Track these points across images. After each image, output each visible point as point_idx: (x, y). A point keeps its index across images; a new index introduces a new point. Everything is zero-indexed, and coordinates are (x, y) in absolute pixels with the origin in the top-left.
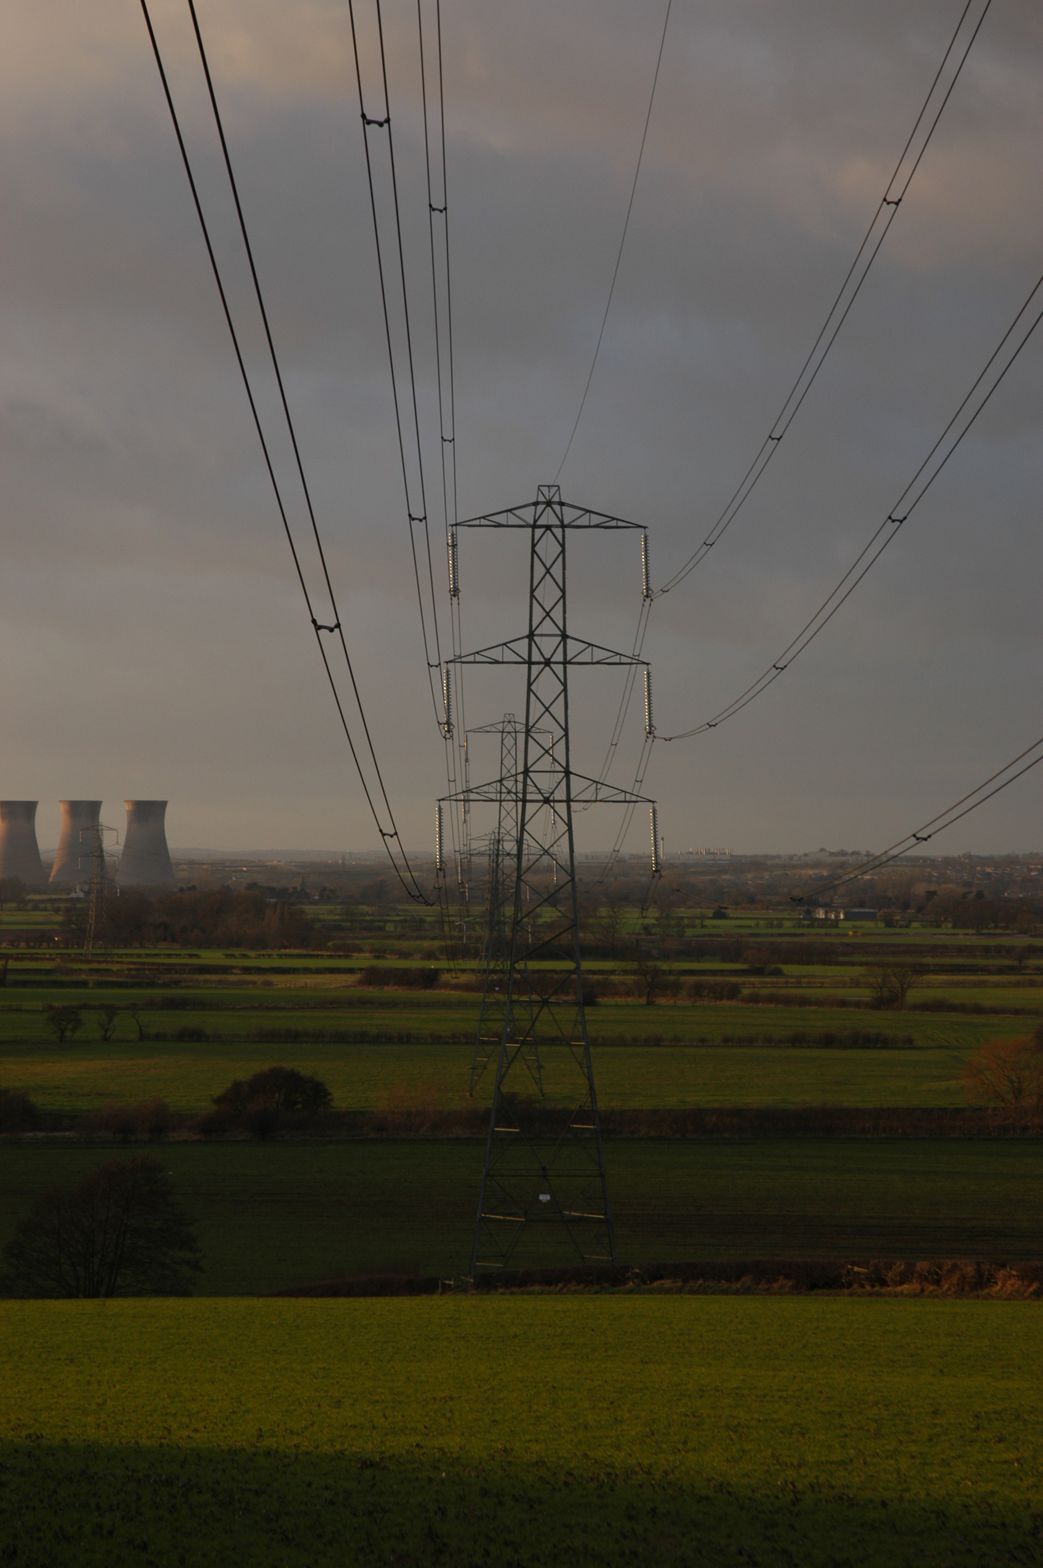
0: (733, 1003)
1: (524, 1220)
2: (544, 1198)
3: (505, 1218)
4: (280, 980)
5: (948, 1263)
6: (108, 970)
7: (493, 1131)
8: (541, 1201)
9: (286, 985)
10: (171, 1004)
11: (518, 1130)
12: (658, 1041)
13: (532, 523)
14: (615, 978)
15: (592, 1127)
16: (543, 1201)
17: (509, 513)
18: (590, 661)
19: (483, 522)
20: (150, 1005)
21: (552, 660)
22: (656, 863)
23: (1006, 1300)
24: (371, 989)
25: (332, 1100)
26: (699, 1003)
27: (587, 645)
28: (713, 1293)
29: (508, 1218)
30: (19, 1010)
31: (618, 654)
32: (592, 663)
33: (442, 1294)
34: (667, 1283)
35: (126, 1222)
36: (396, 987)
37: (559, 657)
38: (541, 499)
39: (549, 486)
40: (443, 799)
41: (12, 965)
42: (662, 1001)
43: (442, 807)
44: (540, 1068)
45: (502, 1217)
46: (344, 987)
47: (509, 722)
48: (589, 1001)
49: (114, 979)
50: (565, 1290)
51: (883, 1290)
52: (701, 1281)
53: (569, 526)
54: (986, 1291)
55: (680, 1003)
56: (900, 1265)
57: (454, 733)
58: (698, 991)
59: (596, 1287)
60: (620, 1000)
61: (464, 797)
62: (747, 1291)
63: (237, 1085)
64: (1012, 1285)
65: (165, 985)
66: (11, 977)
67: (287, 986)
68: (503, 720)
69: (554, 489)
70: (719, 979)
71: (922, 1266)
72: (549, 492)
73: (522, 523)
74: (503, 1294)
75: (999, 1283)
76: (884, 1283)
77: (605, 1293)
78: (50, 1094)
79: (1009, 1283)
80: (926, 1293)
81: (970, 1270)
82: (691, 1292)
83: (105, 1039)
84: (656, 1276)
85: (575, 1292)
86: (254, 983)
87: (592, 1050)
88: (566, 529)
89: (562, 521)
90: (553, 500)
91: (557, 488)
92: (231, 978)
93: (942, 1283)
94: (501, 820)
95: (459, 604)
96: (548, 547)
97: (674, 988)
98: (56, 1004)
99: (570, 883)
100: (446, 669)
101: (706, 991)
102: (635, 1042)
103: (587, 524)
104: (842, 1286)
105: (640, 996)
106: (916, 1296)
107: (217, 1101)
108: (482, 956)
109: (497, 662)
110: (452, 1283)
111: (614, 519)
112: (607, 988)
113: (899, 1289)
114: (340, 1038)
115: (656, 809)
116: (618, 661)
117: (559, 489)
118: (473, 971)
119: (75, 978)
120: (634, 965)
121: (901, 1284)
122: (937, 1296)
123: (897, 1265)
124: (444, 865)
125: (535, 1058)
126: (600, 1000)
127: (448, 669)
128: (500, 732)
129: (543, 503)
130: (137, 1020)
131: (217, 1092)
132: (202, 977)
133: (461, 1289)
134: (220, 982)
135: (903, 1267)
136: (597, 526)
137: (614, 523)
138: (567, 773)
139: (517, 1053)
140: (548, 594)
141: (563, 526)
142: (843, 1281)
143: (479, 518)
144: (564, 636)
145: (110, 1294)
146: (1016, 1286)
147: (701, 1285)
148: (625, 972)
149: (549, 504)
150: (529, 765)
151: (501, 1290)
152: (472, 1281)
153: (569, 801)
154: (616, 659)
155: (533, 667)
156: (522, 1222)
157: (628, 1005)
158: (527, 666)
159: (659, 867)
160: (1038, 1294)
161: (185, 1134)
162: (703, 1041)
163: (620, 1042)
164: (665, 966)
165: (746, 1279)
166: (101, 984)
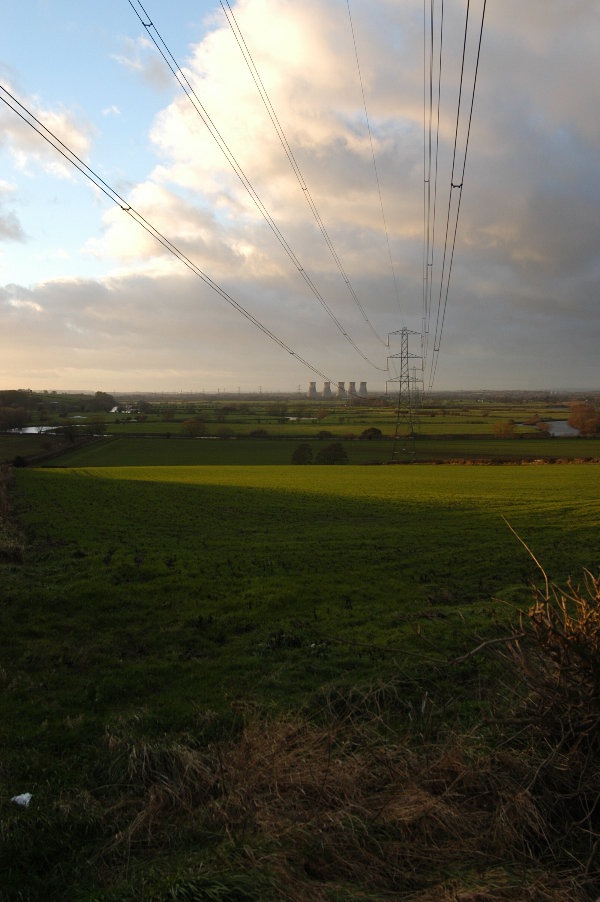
0: (459, 416)
1: (400, 453)
2: (404, 449)
4: (381, 413)
5: (460, 460)
6: (352, 411)
7: (396, 438)
10: (361, 417)
11: (399, 438)
12: (443, 423)
14: (439, 412)
15: (412, 437)
17: (398, 332)
20: (358, 417)
24: (396, 414)
25: (382, 433)
27: (411, 354)
30: (335, 418)
32: (412, 357)
36: (401, 414)
37: (407, 356)
38: (403, 329)
41: (336, 410)
42: (446, 416)
45: (397, 453)
46: (392, 414)
48: (433, 416)
50: (400, 465)
51: (449, 464)
52: (422, 463)
54: (465, 464)
55: (449, 416)
56: (452, 460)
58: (453, 414)
59: (405, 464)
60: (439, 416)
62: (428, 465)
63: (366, 431)
65: (362, 414)
66: (335, 412)
70: (457, 412)
71: (456, 460)
73: (400, 334)
74: (391, 465)
79: (469, 463)
81: (463, 461)
82: (420, 465)
83: (349, 423)
89: (407, 333)
91: (406, 327)
92: (373, 412)
93: (459, 463)
96: (405, 338)
97: (449, 414)
98: (341, 417)
99: (409, 395)
102: (439, 423)
104: (443, 464)
105: (443, 415)
106: (454, 465)
111: (416, 333)
112: (437, 414)
114: (388, 423)
119: (346, 412)
120: (441, 410)
125: (420, 426)
126: (436, 416)
130: (355, 420)
131: (362, 432)
132: (368, 412)
133: (385, 464)
136: (413, 334)
138: (408, 376)
140: (405, 346)
143: (393, 333)
144: (407, 353)
150: (402, 375)
153: (408, 381)
160: (473, 465)
161: (357, 439)
162: (451, 423)
163: (436, 423)
164: (447, 410)
165: (428, 463)
166: (350, 413)
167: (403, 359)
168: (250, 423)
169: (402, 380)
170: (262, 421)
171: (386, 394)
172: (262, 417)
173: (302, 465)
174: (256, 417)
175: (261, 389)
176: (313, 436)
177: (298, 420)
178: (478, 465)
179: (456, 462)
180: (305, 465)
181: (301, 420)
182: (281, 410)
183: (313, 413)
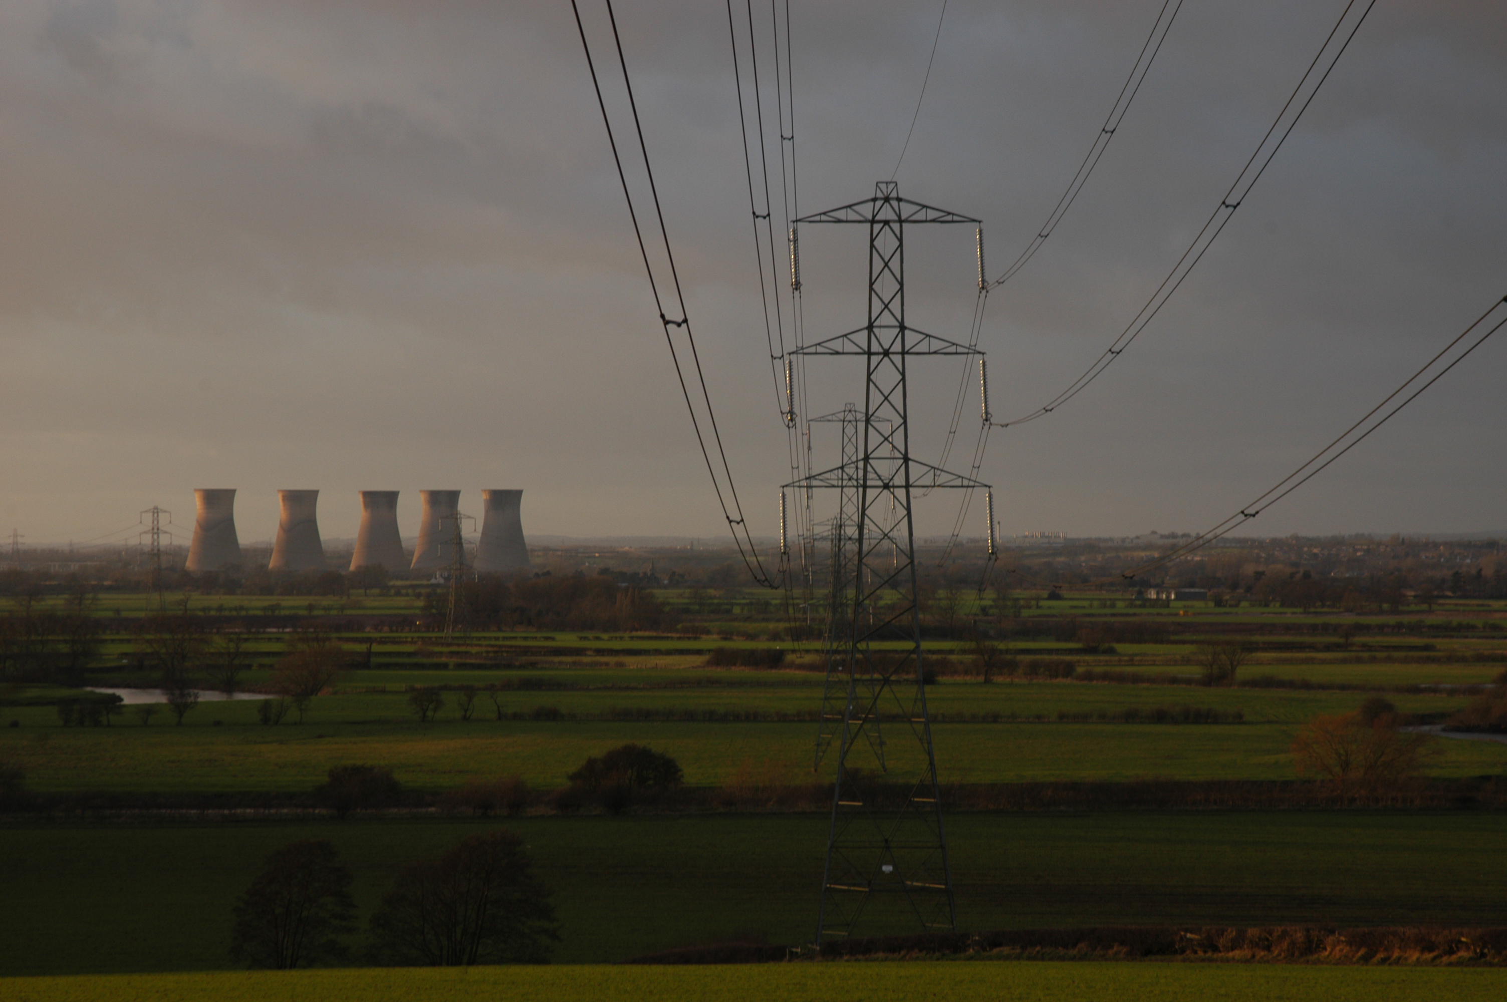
0: (1068, 681)
1: (867, 890)
2: (887, 868)
3: (850, 888)
4: (631, 662)
5: (1278, 930)
6: (467, 653)
7: (837, 805)
8: (883, 872)
9: (637, 666)
10: (528, 685)
11: (860, 804)
12: (995, 718)
13: (870, 218)
14: (953, 658)
15: (932, 800)
16: (886, 872)
17: (848, 209)
18: (927, 351)
19: (824, 218)
20: (508, 686)
21: (891, 350)
22: (993, 546)
23: (1334, 964)
24: (719, 669)
25: (682, 776)
26: (1035, 681)
27: (924, 336)
28: (1051, 959)
29: (852, 888)
30: (383, 691)
31: (954, 344)
32: (929, 353)
33: (790, 961)
34: (1006, 950)
35: (486, 893)
36: (743, 668)
37: (897, 347)
38: (879, 195)
39: (887, 183)
40: (786, 486)
41: (375, 648)
42: (999, 679)
43: (785, 493)
44: (882, 744)
45: (845, 888)
46: (693, 667)
47: (850, 411)
48: (929, 679)
49: (473, 661)
50: (907, 957)
51: (1215, 956)
52: (1038, 948)
53: (906, 221)
54: (1316, 956)
55: (1016, 681)
56: (1232, 931)
57: (796, 421)
58: (1033, 669)
59: (937, 954)
60: (959, 679)
61: (807, 484)
62: (1082, 958)
63: (591, 762)
64: (1341, 950)
65: (522, 667)
66: (374, 660)
67: (639, 666)
68: (844, 409)
69: (892, 186)
70: (1054, 657)
72: (887, 188)
73: (861, 218)
74: (847, 961)
75: (1329, 949)
76: (1216, 949)
77: (947, 960)
78: (413, 772)
79: (1338, 948)
80: (1257, 958)
81: (1300, 936)
82: (1030, 958)
83: (465, 719)
84: (995, 944)
85: (917, 959)
86: (607, 664)
87: (933, 727)
88: (904, 225)
89: (899, 216)
90: (891, 196)
91: (894, 184)
92: (585, 659)
93: (1273, 948)
94: (843, 505)
95: (800, 297)
96: (886, 242)
97: (1012, 667)
98: (418, 685)
99: (910, 566)
100: (789, 360)
101: (1042, 670)
103: (924, 219)
104: (1175, 952)
105: (978, 674)
106: (1247, 961)
107: (573, 777)
108: (826, 637)
109: (837, 353)
110: (799, 950)
111: (949, 214)
112: (945, 667)
113: (1231, 954)
114: (690, 716)
115: (992, 493)
116: (955, 351)
117: (896, 185)
118: (817, 651)
119: (436, 660)
120: (970, 645)
121: (1232, 950)
122: (1268, 962)
123: (1229, 930)
124: (788, 549)
125: (876, 734)
126: (940, 679)
127: (790, 360)
128: (841, 420)
129: (881, 199)
130: (495, 701)
131: (570, 769)
132: (556, 659)
133: (808, 956)
134: (574, 663)
135: (1234, 933)
136: (934, 221)
137: (949, 218)
138: (906, 459)
139: (859, 729)
140: (887, 286)
141: (901, 221)
142: (1177, 947)
143: (820, 214)
144: (902, 328)
145: (472, 962)
146: (1345, 951)
147: (1038, 952)
148: (964, 652)
149: (887, 199)
150: (869, 453)
151: (846, 958)
152: (818, 948)
153: (907, 486)
154: (953, 349)
155: (873, 357)
156: (866, 892)
157: (966, 684)
158: (866, 356)
159: (995, 549)
160: (1366, 959)
161: (543, 810)
162: (1039, 718)
163: (959, 719)
164: (1002, 646)
165: (1083, 946)
166: (460, 666)
167: (875, 359)
173: (293, 966)
176: (290, 797)
177: (180, 708)
178: (1398, 961)
180: (310, 964)
181: (196, 703)
182: (64, 648)
183: (249, 667)
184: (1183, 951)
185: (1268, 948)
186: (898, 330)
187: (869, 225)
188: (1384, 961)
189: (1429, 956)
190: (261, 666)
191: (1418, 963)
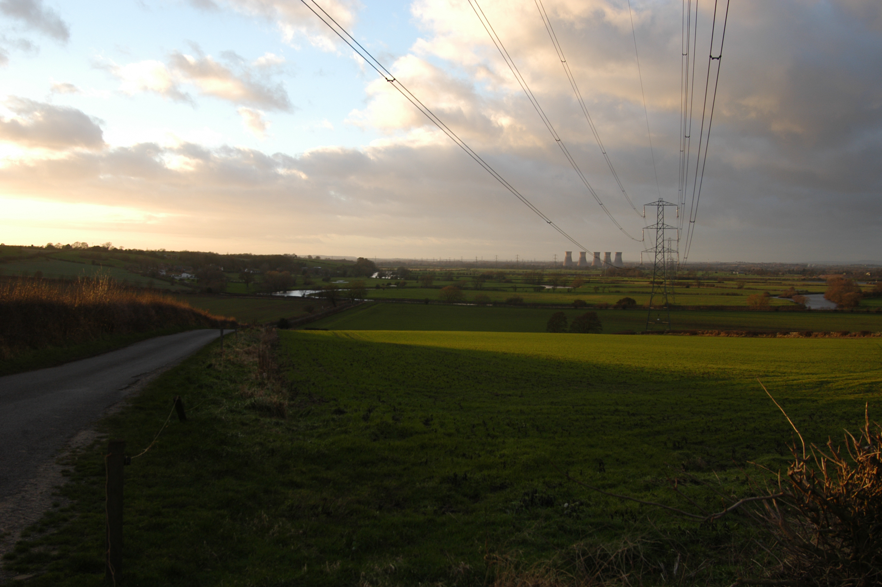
0: (713, 288)
2: (658, 319)
4: (636, 283)
5: (714, 331)
6: (606, 281)
7: (650, 308)
10: (616, 287)
11: (654, 308)
12: (698, 294)
14: (693, 283)
15: (666, 308)
19: (649, 205)
20: (612, 287)
24: (651, 285)
25: (636, 303)
26: (707, 288)
27: (667, 226)
29: (652, 323)
30: (590, 287)
34: (670, 334)
36: (655, 284)
37: (662, 227)
38: (659, 201)
41: (591, 279)
42: (701, 287)
46: (646, 284)
48: (688, 287)
51: (703, 335)
53: (664, 205)
55: (704, 287)
58: (707, 285)
60: (694, 287)
62: (682, 335)
63: (620, 300)
64: (724, 334)
65: (616, 283)
66: (590, 282)
70: (712, 284)
71: (710, 331)
75: (722, 334)
77: (660, 335)
78: (590, 301)
81: (717, 332)
82: (674, 335)
83: (603, 292)
86: (631, 283)
88: (664, 206)
92: (628, 282)
96: (661, 209)
97: (703, 285)
98: (596, 286)
99: (664, 266)
101: (709, 286)
102: (694, 294)
103: (667, 205)
105: (697, 286)
106: (708, 336)
107: (617, 303)
108: (671, 279)
112: (692, 285)
114: (643, 293)
118: (668, 282)
119: (601, 282)
120: (696, 281)
121: (706, 334)
126: (690, 287)
130: (609, 289)
131: (617, 301)
132: (623, 282)
133: (639, 334)
134: (626, 283)
135: (707, 331)
136: (669, 205)
137: (672, 205)
138: (663, 247)
140: (660, 217)
141: (663, 205)
144: (663, 224)
149: (661, 201)
150: (657, 246)
152: (641, 332)
153: (664, 252)
156: (654, 323)
160: (727, 336)
161: (611, 308)
162: (706, 294)
163: (691, 294)
164: (702, 281)
165: (682, 333)
166: (605, 283)
167: (658, 230)
168: (506, 291)
169: (657, 251)
170: (518, 289)
171: (641, 264)
172: (518, 285)
173: (557, 332)
174: (513, 285)
175: (517, 258)
176: (568, 305)
177: (554, 289)
178: (732, 337)
179: (710, 333)
180: (560, 332)
181: (556, 289)
182: (537, 278)
183: (568, 282)
184: (698, 334)
185: (712, 334)
186: (662, 225)
187: (657, 206)
188: (730, 336)
189: (737, 335)
190: (571, 282)
191: (736, 337)
